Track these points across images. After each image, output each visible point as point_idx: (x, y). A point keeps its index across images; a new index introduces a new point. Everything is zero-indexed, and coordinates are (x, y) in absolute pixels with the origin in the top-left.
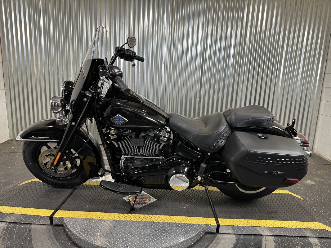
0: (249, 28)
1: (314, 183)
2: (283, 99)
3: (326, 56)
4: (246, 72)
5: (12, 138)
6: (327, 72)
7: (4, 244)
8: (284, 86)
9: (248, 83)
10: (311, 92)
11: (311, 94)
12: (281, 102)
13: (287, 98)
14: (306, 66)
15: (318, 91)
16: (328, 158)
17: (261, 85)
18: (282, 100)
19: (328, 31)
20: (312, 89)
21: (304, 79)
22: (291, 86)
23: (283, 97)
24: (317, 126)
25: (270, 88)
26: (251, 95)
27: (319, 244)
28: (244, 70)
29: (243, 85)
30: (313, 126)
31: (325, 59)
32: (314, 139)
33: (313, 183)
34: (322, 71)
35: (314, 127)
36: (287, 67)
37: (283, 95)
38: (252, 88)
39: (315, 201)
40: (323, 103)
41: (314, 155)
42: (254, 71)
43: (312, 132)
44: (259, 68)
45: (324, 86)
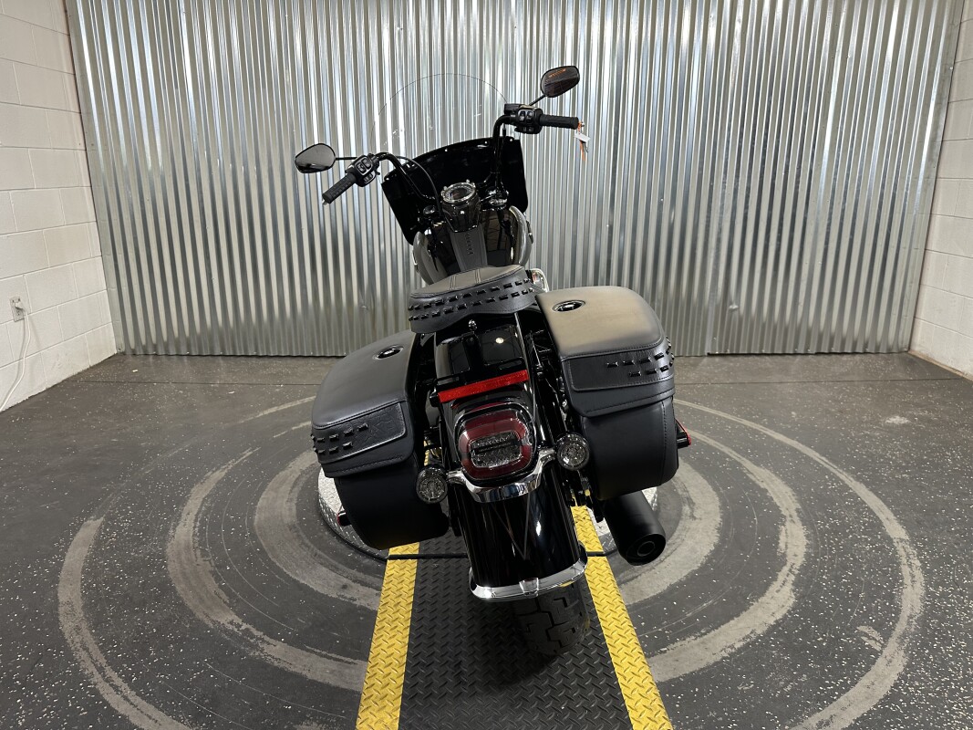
0: (738, 27)
1: (907, 421)
2: (831, 214)
3: (946, 93)
4: (734, 145)
5: (123, 350)
6: (948, 137)
7: (210, 561)
8: (835, 179)
9: (737, 176)
10: (906, 193)
11: (906, 197)
12: (827, 222)
13: (843, 211)
14: (892, 123)
15: (924, 190)
16: (950, 365)
17: (774, 179)
18: (830, 219)
19: (953, 24)
20: (908, 185)
21: (887, 157)
22: (854, 179)
23: (831, 208)
24: (924, 282)
25: (797, 188)
26: (746, 207)
27: (907, 538)
28: (728, 142)
29: (724, 183)
30: (912, 282)
31: (945, 102)
32: (915, 317)
33: (905, 421)
34: (936, 134)
35: (915, 286)
36: (842, 128)
37: (832, 203)
38: (748, 189)
39: (908, 458)
40: (937, 221)
41: (914, 359)
42: (753, 143)
43: (909, 300)
44: (766, 134)
45: (941, 175)
